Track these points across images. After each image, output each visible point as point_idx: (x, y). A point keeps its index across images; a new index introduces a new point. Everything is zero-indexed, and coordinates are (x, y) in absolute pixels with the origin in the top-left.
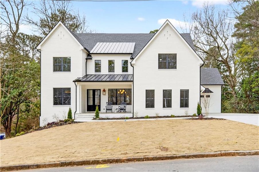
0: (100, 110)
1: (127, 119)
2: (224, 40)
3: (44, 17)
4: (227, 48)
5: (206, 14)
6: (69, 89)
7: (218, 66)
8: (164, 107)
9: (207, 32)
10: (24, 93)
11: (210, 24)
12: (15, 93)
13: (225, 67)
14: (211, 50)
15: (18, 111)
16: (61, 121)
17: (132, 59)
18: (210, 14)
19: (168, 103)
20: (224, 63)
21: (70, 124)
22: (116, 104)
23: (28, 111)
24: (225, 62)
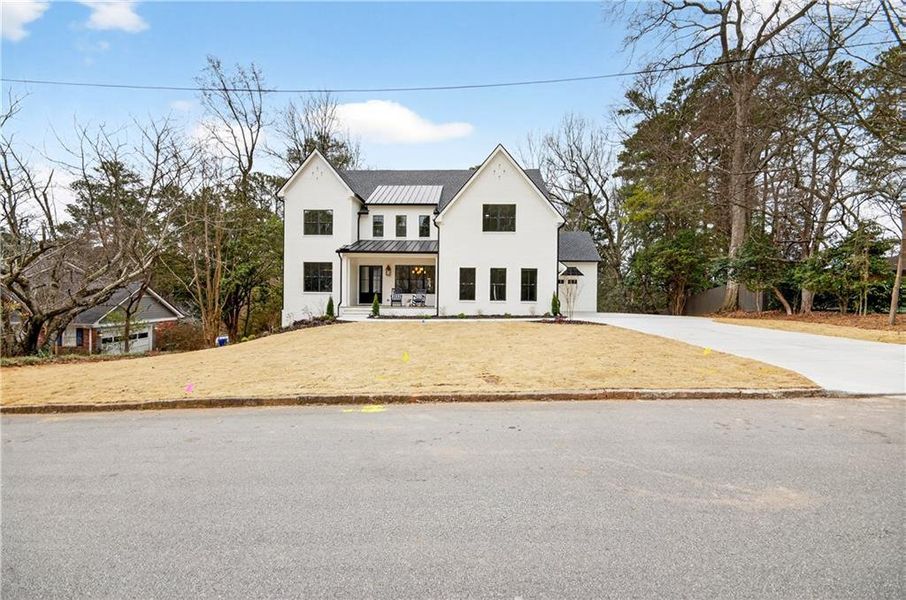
0: (380, 302)
1: (427, 318)
2: (600, 183)
3: (293, 145)
4: (606, 197)
5: (569, 136)
6: (330, 264)
7: (590, 228)
8: (492, 298)
9: (570, 168)
10: (258, 270)
11: (576, 152)
12: (243, 269)
13: (602, 231)
14: (577, 200)
15: (249, 299)
16: (315, 319)
17: (437, 213)
18: (576, 136)
19: (499, 292)
20: (600, 223)
21: (330, 324)
22: (409, 291)
23: (263, 299)
24: (603, 222)
